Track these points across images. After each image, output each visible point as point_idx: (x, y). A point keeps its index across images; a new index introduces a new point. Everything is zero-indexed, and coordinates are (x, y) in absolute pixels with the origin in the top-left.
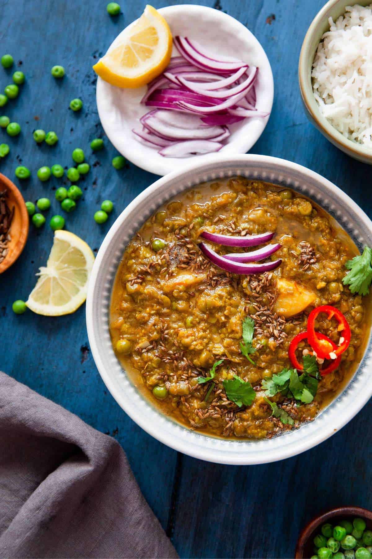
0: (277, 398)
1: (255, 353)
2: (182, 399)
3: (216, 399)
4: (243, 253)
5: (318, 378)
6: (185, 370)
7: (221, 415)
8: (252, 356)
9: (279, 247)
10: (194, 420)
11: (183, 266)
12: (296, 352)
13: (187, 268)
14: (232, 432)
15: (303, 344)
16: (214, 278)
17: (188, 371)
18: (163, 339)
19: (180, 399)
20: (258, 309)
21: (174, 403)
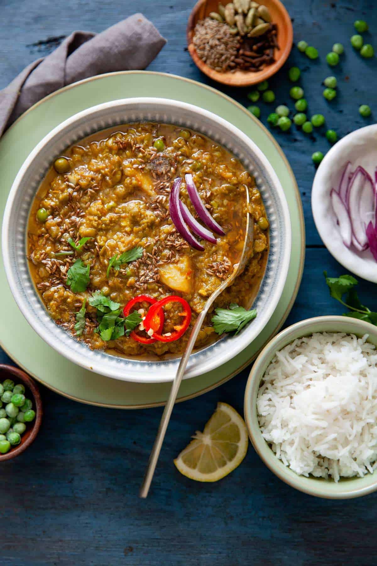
0: (91, 310)
1: (116, 271)
2: (47, 235)
3: (62, 262)
4: (192, 215)
5: (126, 333)
6: (71, 224)
7: (51, 274)
8: (113, 270)
9: (214, 242)
10: (35, 255)
11: (154, 174)
12: (138, 304)
13: (154, 179)
14: (44, 291)
15: (146, 305)
16: (158, 204)
17: (72, 227)
18: (85, 192)
19: (46, 234)
20: (153, 253)
21: (40, 231)
